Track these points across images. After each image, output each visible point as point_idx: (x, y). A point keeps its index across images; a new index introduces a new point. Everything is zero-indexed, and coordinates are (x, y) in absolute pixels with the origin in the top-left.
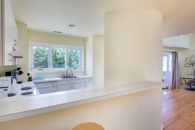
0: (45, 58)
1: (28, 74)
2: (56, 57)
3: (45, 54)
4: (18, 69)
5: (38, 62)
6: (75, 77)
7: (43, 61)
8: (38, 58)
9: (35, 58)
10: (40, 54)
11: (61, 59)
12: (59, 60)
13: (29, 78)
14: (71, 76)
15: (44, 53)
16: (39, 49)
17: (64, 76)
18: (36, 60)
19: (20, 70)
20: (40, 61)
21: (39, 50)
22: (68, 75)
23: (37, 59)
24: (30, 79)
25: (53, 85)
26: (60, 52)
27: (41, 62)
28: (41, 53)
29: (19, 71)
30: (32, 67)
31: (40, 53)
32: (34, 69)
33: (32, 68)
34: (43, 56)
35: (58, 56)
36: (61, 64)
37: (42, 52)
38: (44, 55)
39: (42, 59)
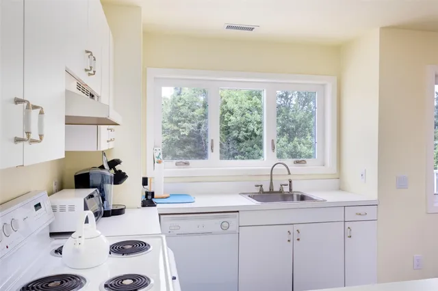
0: (196, 125)
1: (145, 181)
2: (226, 122)
3: (195, 113)
4: (113, 163)
5: (177, 137)
6: (302, 198)
7: (191, 134)
8: (177, 126)
9: (169, 126)
10: (182, 114)
11: (238, 128)
12: (234, 129)
13: (146, 197)
14: (286, 189)
15: (193, 110)
16: (180, 99)
17: (261, 190)
18: (174, 131)
19: (118, 167)
20: (182, 133)
21: (180, 104)
22: (276, 189)
23: (176, 128)
24: (149, 197)
25: (225, 225)
26: (236, 107)
27: (185, 135)
28: (184, 110)
29: (115, 171)
30: (157, 155)
31: (182, 111)
32: (162, 164)
33: (156, 160)
34: (190, 121)
35: (232, 118)
36: (239, 141)
37: (189, 108)
38: (193, 116)
39: (187, 128)
